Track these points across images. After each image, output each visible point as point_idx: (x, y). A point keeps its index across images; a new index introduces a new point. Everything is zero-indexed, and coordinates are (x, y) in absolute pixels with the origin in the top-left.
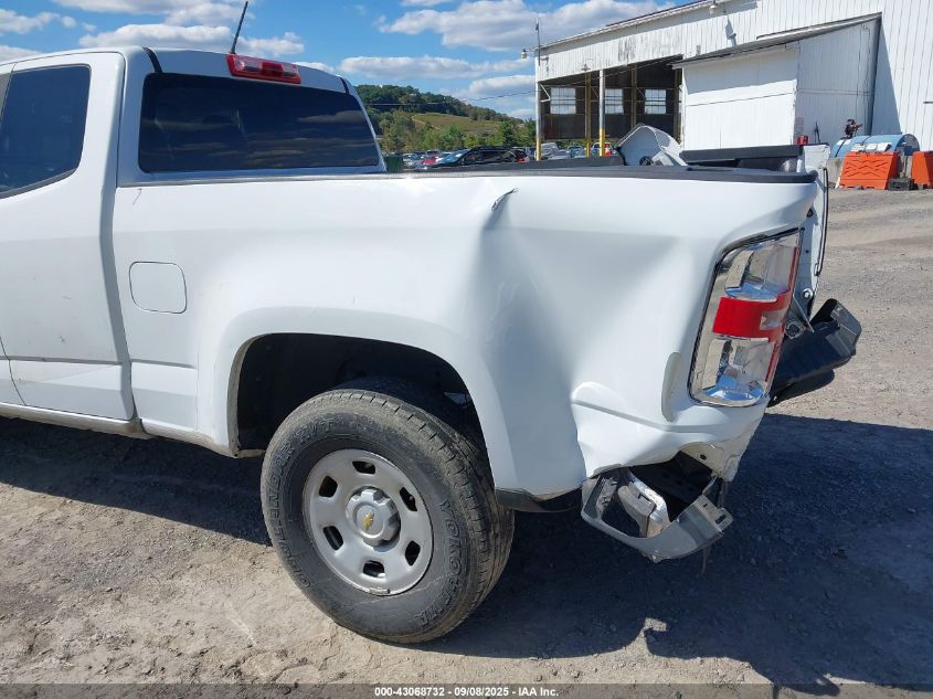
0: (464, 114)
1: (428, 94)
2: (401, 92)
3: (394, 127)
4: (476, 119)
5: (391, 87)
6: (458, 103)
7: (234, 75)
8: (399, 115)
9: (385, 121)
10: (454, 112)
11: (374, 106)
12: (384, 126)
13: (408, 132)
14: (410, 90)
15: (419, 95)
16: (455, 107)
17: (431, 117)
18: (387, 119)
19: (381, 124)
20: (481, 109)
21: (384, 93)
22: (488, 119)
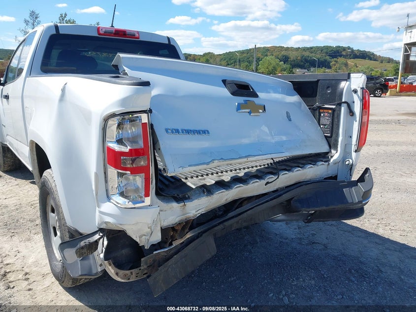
0: (375, 60)
1: (358, 50)
2: (344, 49)
3: (338, 65)
4: (382, 63)
5: (339, 47)
6: (373, 54)
7: (99, 35)
8: (341, 60)
9: (333, 63)
10: (370, 59)
11: (329, 56)
12: (333, 65)
13: (344, 68)
14: (349, 48)
15: (353, 51)
16: (372, 56)
17: (358, 61)
18: (335, 61)
19: (331, 64)
20: (385, 58)
21: (335, 50)
22: (389, 62)
